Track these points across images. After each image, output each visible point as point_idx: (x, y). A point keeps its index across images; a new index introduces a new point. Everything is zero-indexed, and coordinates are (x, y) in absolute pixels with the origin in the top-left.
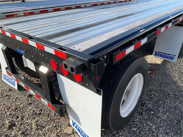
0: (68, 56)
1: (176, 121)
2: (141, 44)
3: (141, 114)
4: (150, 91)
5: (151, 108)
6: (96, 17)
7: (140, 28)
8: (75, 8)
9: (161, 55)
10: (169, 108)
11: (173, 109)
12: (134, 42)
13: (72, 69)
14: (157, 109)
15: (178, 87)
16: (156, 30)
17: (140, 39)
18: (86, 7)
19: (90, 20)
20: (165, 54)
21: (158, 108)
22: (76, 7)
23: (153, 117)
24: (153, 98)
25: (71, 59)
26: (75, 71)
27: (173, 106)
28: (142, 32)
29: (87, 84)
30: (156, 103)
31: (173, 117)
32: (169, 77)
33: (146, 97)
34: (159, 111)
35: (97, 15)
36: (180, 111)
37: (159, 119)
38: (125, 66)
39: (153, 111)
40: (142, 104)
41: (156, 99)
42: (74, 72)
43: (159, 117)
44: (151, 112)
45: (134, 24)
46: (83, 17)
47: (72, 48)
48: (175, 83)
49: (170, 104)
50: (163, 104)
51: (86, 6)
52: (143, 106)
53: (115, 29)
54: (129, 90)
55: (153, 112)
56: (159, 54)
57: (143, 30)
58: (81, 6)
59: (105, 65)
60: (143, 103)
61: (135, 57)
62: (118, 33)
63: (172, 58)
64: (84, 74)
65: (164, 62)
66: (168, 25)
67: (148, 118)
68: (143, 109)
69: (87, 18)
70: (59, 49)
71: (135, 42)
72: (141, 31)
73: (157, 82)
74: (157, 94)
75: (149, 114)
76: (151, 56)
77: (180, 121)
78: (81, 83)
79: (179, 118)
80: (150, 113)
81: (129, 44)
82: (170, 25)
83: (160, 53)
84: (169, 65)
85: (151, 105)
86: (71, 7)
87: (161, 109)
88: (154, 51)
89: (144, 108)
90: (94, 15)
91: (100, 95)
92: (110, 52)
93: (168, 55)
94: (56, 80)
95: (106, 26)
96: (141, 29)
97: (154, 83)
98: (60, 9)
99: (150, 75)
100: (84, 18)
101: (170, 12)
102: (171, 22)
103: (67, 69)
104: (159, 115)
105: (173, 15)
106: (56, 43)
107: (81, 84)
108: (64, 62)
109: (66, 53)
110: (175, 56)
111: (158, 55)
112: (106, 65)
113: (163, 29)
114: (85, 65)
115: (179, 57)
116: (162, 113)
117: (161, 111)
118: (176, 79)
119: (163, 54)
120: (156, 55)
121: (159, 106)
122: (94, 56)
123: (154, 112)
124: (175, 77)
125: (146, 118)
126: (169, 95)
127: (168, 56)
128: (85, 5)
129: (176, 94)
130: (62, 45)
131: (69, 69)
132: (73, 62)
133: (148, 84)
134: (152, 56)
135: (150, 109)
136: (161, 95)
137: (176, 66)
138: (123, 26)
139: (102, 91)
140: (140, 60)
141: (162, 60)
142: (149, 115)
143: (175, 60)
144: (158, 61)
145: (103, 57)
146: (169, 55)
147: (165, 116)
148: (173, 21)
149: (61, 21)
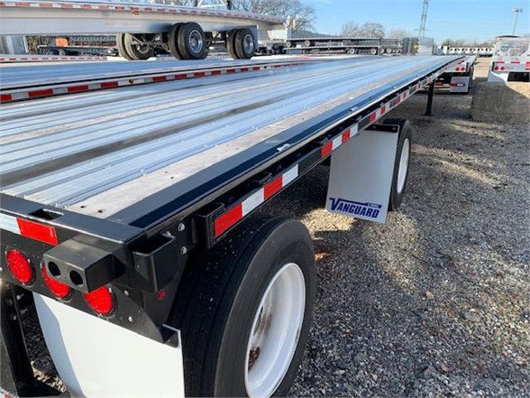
0: (64, 235)
1: (403, 387)
2: (284, 185)
3: (310, 381)
4: (330, 310)
5: (337, 358)
6: (158, 113)
7: (277, 142)
8: (100, 87)
9: (346, 208)
10: (382, 351)
11: (392, 353)
12: (263, 180)
13: (75, 277)
14: (353, 359)
15: (398, 289)
16: (319, 145)
17: (280, 170)
18: (132, 85)
19: (140, 124)
20: (356, 205)
21: (353, 356)
22: (102, 84)
23: (345, 385)
24: (338, 328)
25: (71, 245)
26: (84, 281)
27: (391, 345)
28: (285, 151)
29: (130, 318)
30: (348, 343)
31: (395, 375)
32: (374, 265)
33: (320, 330)
34: (358, 365)
35: (162, 107)
36: (410, 356)
37: (360, 387)
38: (248, 247)
39: (342, 369)
40: (311, 350)
41: (348, 331)
42: (81, 286)
43: (359, 383)
44: (337, 372)
45: (262, 130)
46: (118, 116)
47: (75, 208)
48: (389, 278)
49: (383, 339)
50: (366, 342)
51: (134, 82)
52: (314, 357)
53: (212, 145)
54: (271, 316)
55: (343, 372)
56: (342, 204)
57: (285, 146)
58: (116, 83)
59: (185, 250)
60: (314, 347)
61: (272, 219)
62: (220, 158)
63: (376, 214)
64: (118, 287)
65: (357, 224)
66: (349, 131)
67: (330, 390)
68: (314, 366)
69: (132, 116)
70: (32, 214)
71: (265, 179)
72: (280, 149)
73: (344, 281)
74: (348, 317)
75: (333, 378)
76: (322, 210)
77: (412, 384)
78: (111, 315)
79: (410, 377)
80: (335, 376)
81: (248, 185)
82: (354, 129)
83: (345, 203)
84: (369, 233)
85: (335, 349)
86: (86, 87)
87: (362, 359)
88: (328, 198)
89: (319, 362)
90: (153, 109)
91: (175, 345)
92: (195, 212)
93: (363, 206)
94: (33, 313)
95: (187, 139)
96: (281, 145)
97: (337, 286)
98: (51, 91)
99: (325, 262)
100: (123, 116)
101: (351, 98)
102: (355, 122)
103: (58, 277)
104: (357, 377)
105: (359, 105)
106: (26, 198)
107: (110, 321)
108: (48, 257)
109: (56, 227)
110: (380, 206)
111: (340, 208)
112: (188, 252)
113: (337, 142)
114: (116, 260)
115: (390, 209)
116: (367, 370)
117: (362, 364)
118: (391, 267)
119: (351, 204)
120: (333, 208)
121: (356, 350)
122: (146, 228)
123: (344, 369)
124: (388, 262)
125: (324, 392)
126: (378, 313)
127: (365, 209)
128: (130, 81)
129: (396, 309)
130: (46, 203)
131: (64, 278)
132: (79, 252)
133: (322, 290)
134: (325, 210)
135: (334, 363)
136: (359, 318)
137: (386, 234)
138: (234, 137)
139: (179, 332)
140: (286, 225)
141: (351, 220)
142: (331, 382)
143: (382, 217)
144: (343, 222)
145: (174, 229)
146: (366, 204)
147: (375, 377)
148: (360, 119)
149: (49, 129)
